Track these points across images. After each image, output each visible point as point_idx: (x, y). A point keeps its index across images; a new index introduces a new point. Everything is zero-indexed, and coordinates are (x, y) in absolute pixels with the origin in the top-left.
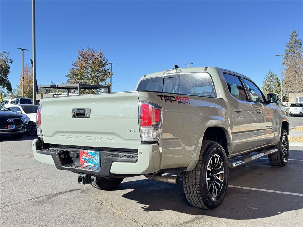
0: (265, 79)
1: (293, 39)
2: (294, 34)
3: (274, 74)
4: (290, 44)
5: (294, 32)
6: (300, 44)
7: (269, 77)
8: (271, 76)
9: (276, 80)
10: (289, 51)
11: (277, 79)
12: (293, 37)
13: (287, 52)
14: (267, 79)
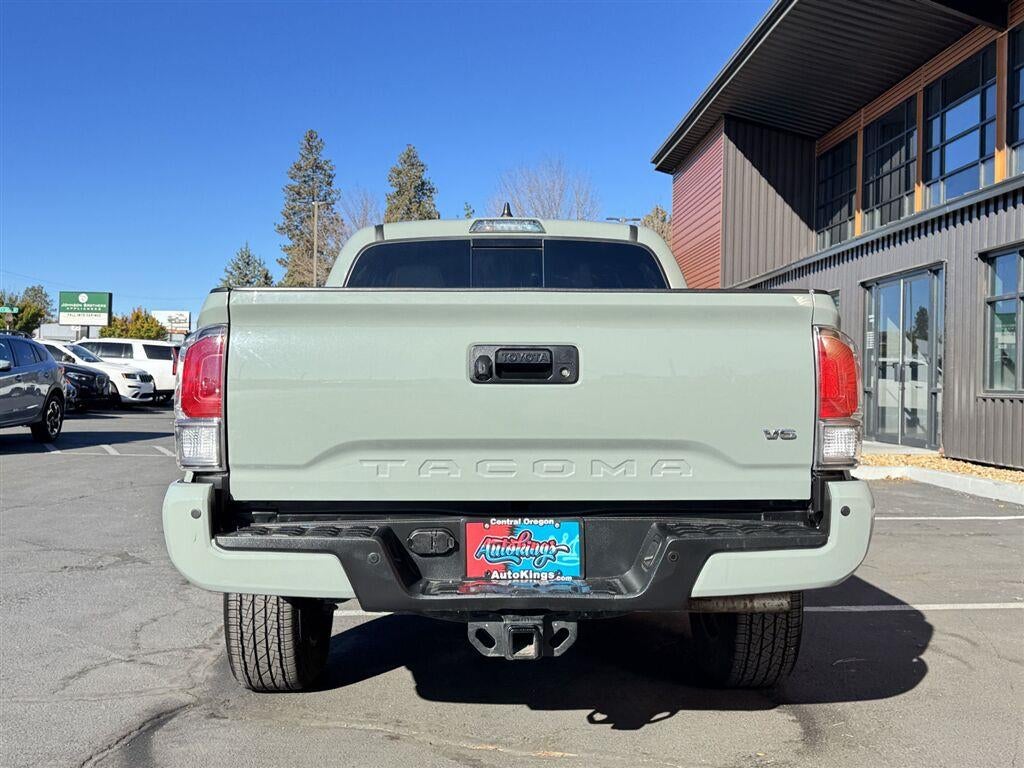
0: (226, 271)
1: (310, 156)
2: (312, 142)
3: (257, 258)
4: (300, 169)
5: (311, 136)
6: (330, 176)
7: (240, 268)
8: (248, 264)
9: (263, 279)
10: (298, 193)
11: (266, 277)
12: (310, 149)
13: (291, 193)
14: (234, 273)
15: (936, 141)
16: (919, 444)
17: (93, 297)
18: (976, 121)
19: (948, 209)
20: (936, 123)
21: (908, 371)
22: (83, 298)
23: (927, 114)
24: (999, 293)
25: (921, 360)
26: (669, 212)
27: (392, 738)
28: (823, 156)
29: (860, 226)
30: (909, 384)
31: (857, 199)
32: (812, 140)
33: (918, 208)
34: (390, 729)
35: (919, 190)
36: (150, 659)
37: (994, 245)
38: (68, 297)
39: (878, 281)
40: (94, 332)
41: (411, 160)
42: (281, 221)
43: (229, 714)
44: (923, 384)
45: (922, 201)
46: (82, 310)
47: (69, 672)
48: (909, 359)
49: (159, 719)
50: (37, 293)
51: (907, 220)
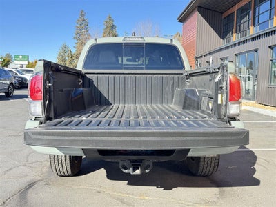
1: (82, 17)
2: (82, 13)
3: (68, 46)
4: (79, 21)
6: (87, 23)
7: (63, 49)
8: (65, 48)
10: (79, 28)
13: (77, 28)
15: (257, 14)
16: (249, 99)
17: (24, 56)
18: (269, 8)
19: (260, 34)
20: (257, 8)
21: (247, 79)
22: (21, 57)
23: (255, 6)
24: (274, 58)
25: (251, 76)
26: (181, 34)
27: (99, 192)
28: (225, 18)
29: (235, 38)
30: (247, 82)
31: (234, 30)
32: (222, 13)
33: (251, 33)
34: (98, 189)
35: (252, 27)
36: (30, 165)
37: (273, 44)
38: (17, 56)
39: (239, 54)
40: (24, 66)
41: (110, 19)
42: (74, 36)
43: (51, 183)
44: (251, 83)
45: (253, 31)
46: (21, 60)
47: (7, 169)
48: (248, 76)
49: (31, 185)
50: (8, 55)
51: (248, 36)
